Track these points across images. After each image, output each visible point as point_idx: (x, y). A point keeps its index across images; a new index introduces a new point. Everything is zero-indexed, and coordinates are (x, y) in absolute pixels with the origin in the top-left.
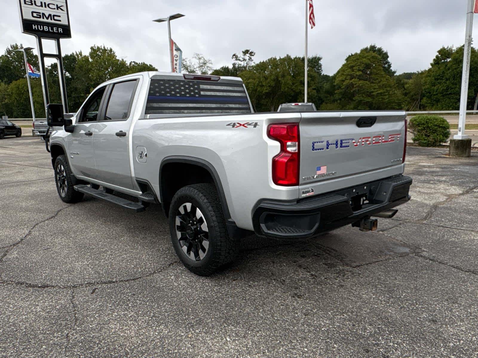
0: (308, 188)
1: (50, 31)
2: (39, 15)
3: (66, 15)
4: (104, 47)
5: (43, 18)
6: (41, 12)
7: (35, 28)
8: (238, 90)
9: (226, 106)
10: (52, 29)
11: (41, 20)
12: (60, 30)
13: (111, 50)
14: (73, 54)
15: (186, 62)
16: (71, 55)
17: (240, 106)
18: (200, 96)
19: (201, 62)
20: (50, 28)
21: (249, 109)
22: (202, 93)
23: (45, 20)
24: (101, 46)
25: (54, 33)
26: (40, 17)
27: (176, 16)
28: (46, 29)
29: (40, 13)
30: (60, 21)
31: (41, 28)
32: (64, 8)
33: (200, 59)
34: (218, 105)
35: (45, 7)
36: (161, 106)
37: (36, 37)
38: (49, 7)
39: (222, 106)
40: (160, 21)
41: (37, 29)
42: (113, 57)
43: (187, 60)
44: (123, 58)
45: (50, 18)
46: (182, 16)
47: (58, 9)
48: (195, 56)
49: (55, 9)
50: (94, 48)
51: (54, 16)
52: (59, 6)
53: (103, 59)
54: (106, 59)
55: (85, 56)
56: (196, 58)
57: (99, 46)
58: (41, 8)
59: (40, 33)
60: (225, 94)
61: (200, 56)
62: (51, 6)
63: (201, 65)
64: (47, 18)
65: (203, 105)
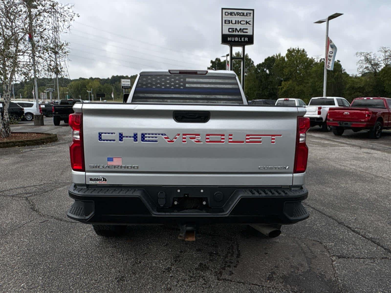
0: (99, 176)
1: (239, 40)
2: (233, 30)
3: (252, 27)
4: (298, 49)
5: (236, 32)
6: (235, 27)
7: (229, 40)
8: (230, 82)
9: (213, 97)
10: (241, 39)
11: (234, 33)
12: (246, 39)
13: (304, 51)
14: (274, 56)
15: (370, 55)
16: (272, 57)
17: (230, 97)
18: (185, 87)
19: (386, 55)
20: (239, 38)
21: (241, 100)
22: (187, 85)
23: (237, 33)
24: (296, 48)
25: (241, 42)
26: (233, 32)
27: (335, 16)
28: (236, 39)
29: (234, 29)
30: (247, 32)
31: (233, 39)
32: (251, 23)
33: (386, 52)
34: (204, 96)
35: (238, 23)
36: (146, 96)
37: (229, 46)
38: (240, 23)
39: (208, 96)
40: (320, 22)
41: (230, 40)
42: (304, 56)
43: (372, 54)
44: (313, 57)
45: (240, 31)
46: (341, 14)
47: (246, 24)
48: (381, 49)
49: (244, 24)
50: (290, 50)
51: (243, 29)
52: (248, 21)
53: (296, 58)
54: (299, 58)
55: (282, 57)
56: (381, 51)
57: (294, 48)
58: (235, 25)
59: (232, 43)
60: (212, 86)
61: (387, 50)
62: (242, 22)
63: (386, 58)
64: (238, 32)
65: (187, 96)
